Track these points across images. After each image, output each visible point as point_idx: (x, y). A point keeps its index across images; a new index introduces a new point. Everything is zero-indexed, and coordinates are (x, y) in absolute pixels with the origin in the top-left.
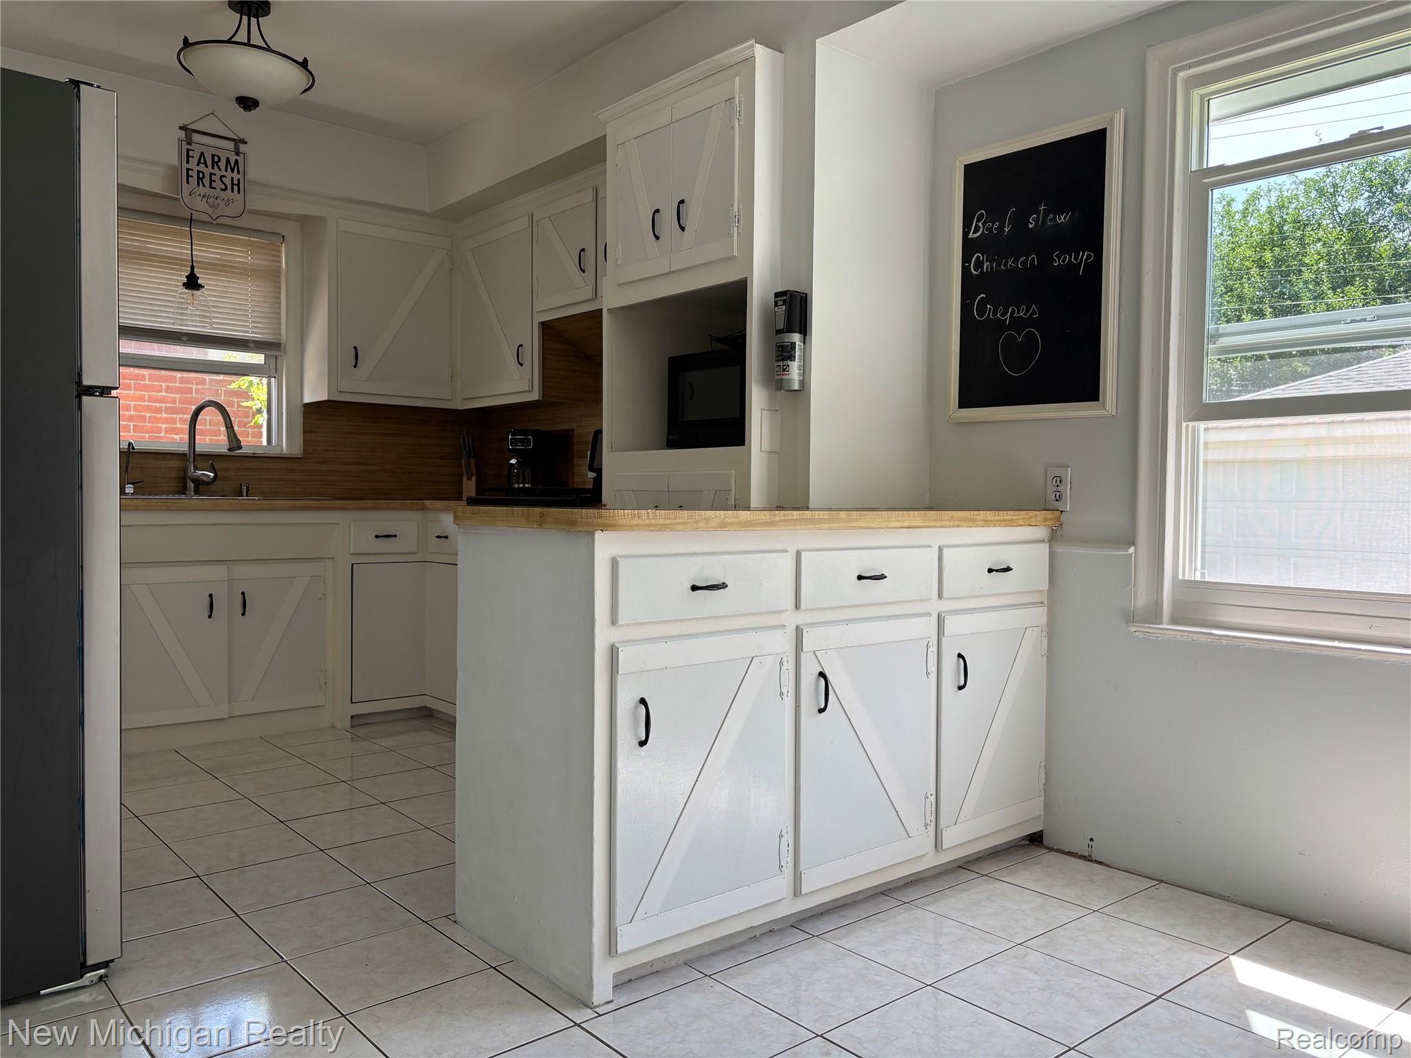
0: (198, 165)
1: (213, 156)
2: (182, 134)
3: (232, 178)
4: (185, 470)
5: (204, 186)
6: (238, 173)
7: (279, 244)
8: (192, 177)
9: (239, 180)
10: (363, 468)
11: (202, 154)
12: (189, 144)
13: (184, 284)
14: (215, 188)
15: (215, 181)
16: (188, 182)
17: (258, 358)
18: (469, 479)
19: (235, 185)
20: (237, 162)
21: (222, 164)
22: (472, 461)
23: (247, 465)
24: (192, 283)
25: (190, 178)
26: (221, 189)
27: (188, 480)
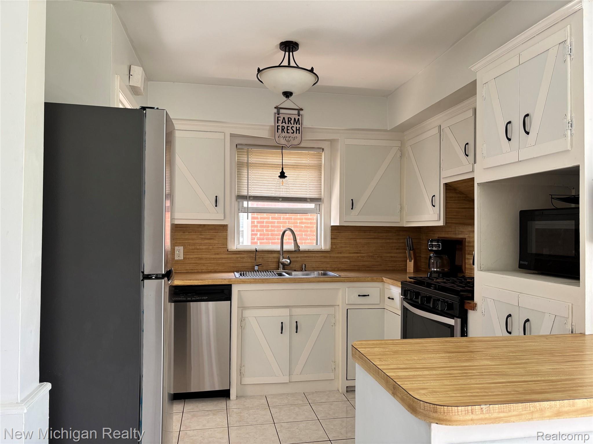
2: (276, 110)
3: (296, 127)
4: (279, 258)
5: (284, 133)
7: (321, 152)
8: (279, 129)
9: (299, 127)
10: (359, 255)
12: (278, 114)
13: (279, 176)
16: (278, 132)
17: (311, 206)
18: (410, 261)
20: (298, 119)
21: (292, 122)
22: (412, 252)
23: (306, 255)
24: (282, 175)
26: (292, 133)
27: (280, 264)
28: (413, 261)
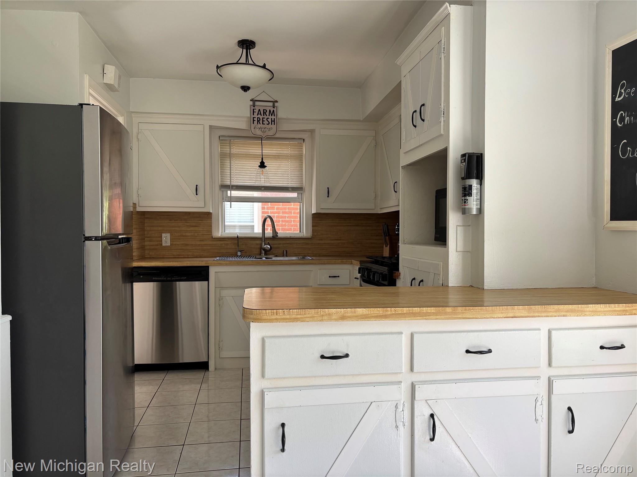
0: (258, 115)
1: (264, 110)
2: (251, 103)
3: (272, 119)
4: (261, 245)
5: (260, 124)
6: (274, 116)
7: (303, 143)
8: (255, 120)
9: (274, 119)
10: (339, 241)
11: (259, 110)
12: (254, 106)
13: (259, 166)
14: (264, 124)
15: (264, 121)
16: (253, 123)
17: (294, 195)
18: (386, 246)
19: (273, 121)
20: (273, 110)
21: (268, 113)
22: (387, 237)
23: (288, 242)
24: (262, 165)
25: (254, 121)
26: (267, 124)
27: (262, 250)
28: (388, 246)
